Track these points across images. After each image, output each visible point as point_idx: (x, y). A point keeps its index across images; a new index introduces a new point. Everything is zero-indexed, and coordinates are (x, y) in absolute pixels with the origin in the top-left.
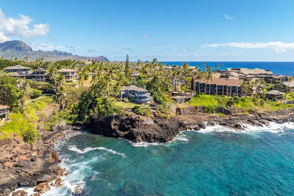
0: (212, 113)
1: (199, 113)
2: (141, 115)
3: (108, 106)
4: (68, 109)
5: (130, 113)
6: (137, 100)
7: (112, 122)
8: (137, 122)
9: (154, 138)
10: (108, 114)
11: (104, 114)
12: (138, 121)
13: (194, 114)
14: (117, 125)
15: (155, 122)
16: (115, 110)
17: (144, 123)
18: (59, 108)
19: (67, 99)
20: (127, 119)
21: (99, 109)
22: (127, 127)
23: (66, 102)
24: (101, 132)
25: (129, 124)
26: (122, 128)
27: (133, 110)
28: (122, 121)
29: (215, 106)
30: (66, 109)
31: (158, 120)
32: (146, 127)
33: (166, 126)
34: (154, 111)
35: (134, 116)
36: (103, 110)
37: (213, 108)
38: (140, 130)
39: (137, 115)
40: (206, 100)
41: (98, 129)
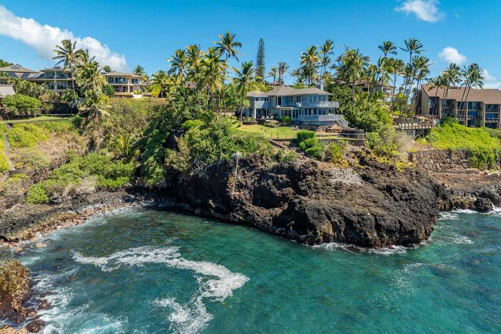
0: (489, 168)
1: (457, 168)
2: (319, 158)
3: (220, 132)
4: (109, 151)
5: (287, 152)
6: (302, 118)
7: (231, 179)
8: (309, 178)
9: (378, 227)
10: (218, 155)
11: (205, 154)
12: (313, 173)
13: (444, 170)
14: (246, 187)
15: (365, 178)
16: (240, 143)
17: (333, 181)
18: (85, 148)
19: (108, 123)
20: (278, 170)
21: (191, 142)
22: (278, 193)
23: (106, 132)
24: (197, 211)
25: (286, 185)
26: (263, 198)
27: (294, 143)
28: (263, 175)
29: (495, 150)
30: (105, 150)
31: (372, 174)
32: (343, 192)
33: (404, 190)
34: (358, 149)
35: (300, 161)
36: (204, 143)
37: (492, 156)
38: (325, 203)
39: (308, 159)
40: (467, 136)
41: (188, 201)
